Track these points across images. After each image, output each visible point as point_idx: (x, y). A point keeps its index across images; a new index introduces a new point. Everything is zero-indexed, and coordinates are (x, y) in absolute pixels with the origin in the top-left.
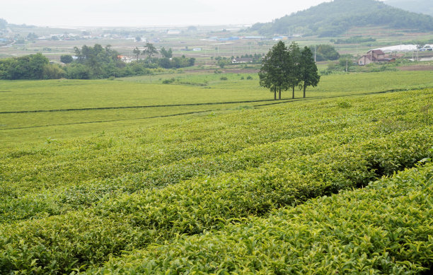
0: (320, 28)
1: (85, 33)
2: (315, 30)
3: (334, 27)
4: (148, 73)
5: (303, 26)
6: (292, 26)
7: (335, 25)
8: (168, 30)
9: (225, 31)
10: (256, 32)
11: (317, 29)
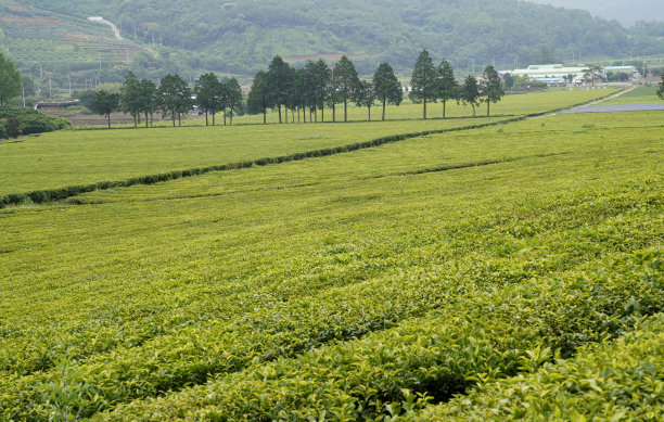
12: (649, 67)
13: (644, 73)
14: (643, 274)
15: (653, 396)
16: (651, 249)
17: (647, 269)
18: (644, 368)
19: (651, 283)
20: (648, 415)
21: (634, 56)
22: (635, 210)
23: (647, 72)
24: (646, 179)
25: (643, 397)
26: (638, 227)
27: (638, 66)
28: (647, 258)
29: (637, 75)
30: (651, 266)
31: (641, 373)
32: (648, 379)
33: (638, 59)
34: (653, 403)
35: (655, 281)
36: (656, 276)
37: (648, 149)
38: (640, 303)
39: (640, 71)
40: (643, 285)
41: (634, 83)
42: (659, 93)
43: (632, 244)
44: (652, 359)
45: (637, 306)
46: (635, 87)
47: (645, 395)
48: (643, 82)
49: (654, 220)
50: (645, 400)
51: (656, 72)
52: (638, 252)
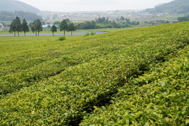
0: (177, 10)
1: (76, 14)
2: (175, 11)
3: (184, 9)
4: (130, 26)
5: (169, 9)
6: (164, 10)
7: (184, 8)
8: (108, 12)
9: (133, 12)
10: (147, 12)
11: (176, 10)
12: (6, 24)
13: (5, 26)
14: (4, 83)
15: (5, 117)
16: (7, 76)
17: (5, 82)
18: (3, 110)
19: (7, 85)
20: (3, 123)
21: (2, 21)
22: (3, 65)
23: (6, 25)
24: (6, 56)
25: (2, 118)
26: (4, 70)
27: (3, 24)
28: (6, 78)
29: (3, 26)
30: (7, 80)
31: (2, 111)
32: (4, 113)
33: (3, 22)
34: (5, 119)
35: (8, 85)
36: (8, 83)
37: (7, 47)
38: (4, 91)
39: (4, 25)
40: (4, 86)
41: (2, 29)
42: (9, 32)
43: (2, 75)
44: (5, 107)
45: (3, 92)
46: (3, 30)
47: (3, 117)
48: (5, 28)
49: (8, 67)
50: (2, 119)
51: (8, 26)
52: (3, 77)
